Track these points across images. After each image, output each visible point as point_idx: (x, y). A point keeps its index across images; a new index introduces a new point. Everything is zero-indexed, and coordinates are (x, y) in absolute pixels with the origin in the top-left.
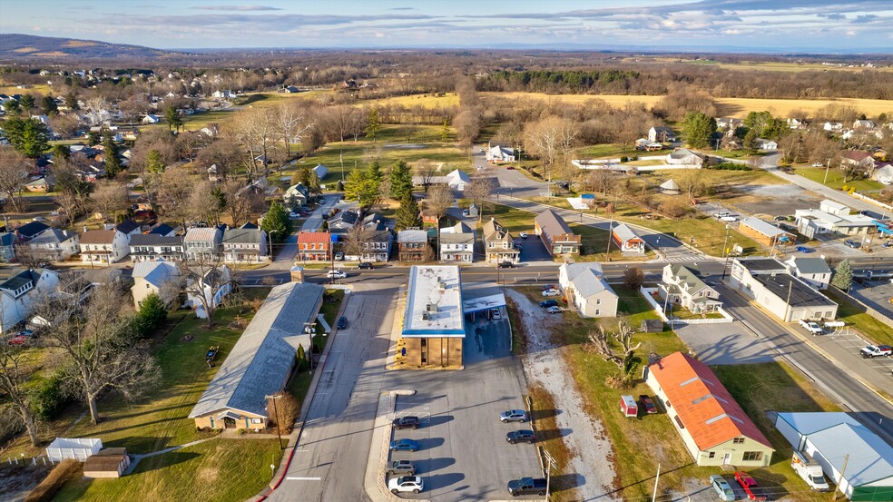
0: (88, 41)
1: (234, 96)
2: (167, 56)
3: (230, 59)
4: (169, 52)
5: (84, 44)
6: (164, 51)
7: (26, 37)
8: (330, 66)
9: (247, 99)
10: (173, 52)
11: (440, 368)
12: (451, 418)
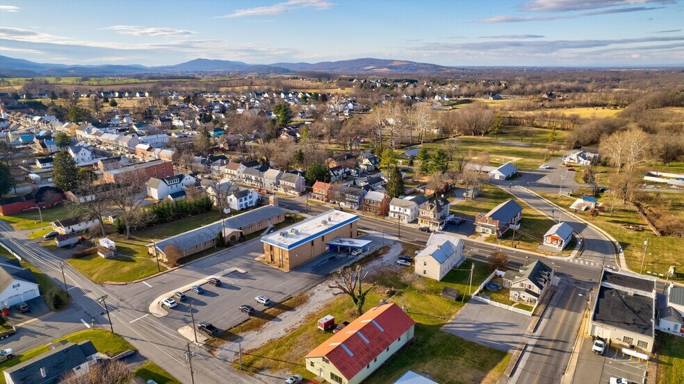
0: (405, 61)
1: (448, 99)
2: (449, 71)
3: (489, 74)
4: (451, 68)
5: (402, 63)
6: (447, 68)
7: (372, 59)
8: (562, 80)
9: (455, 102)
10: (453, 68)
11: (277, 267)
12: (239, 289)
